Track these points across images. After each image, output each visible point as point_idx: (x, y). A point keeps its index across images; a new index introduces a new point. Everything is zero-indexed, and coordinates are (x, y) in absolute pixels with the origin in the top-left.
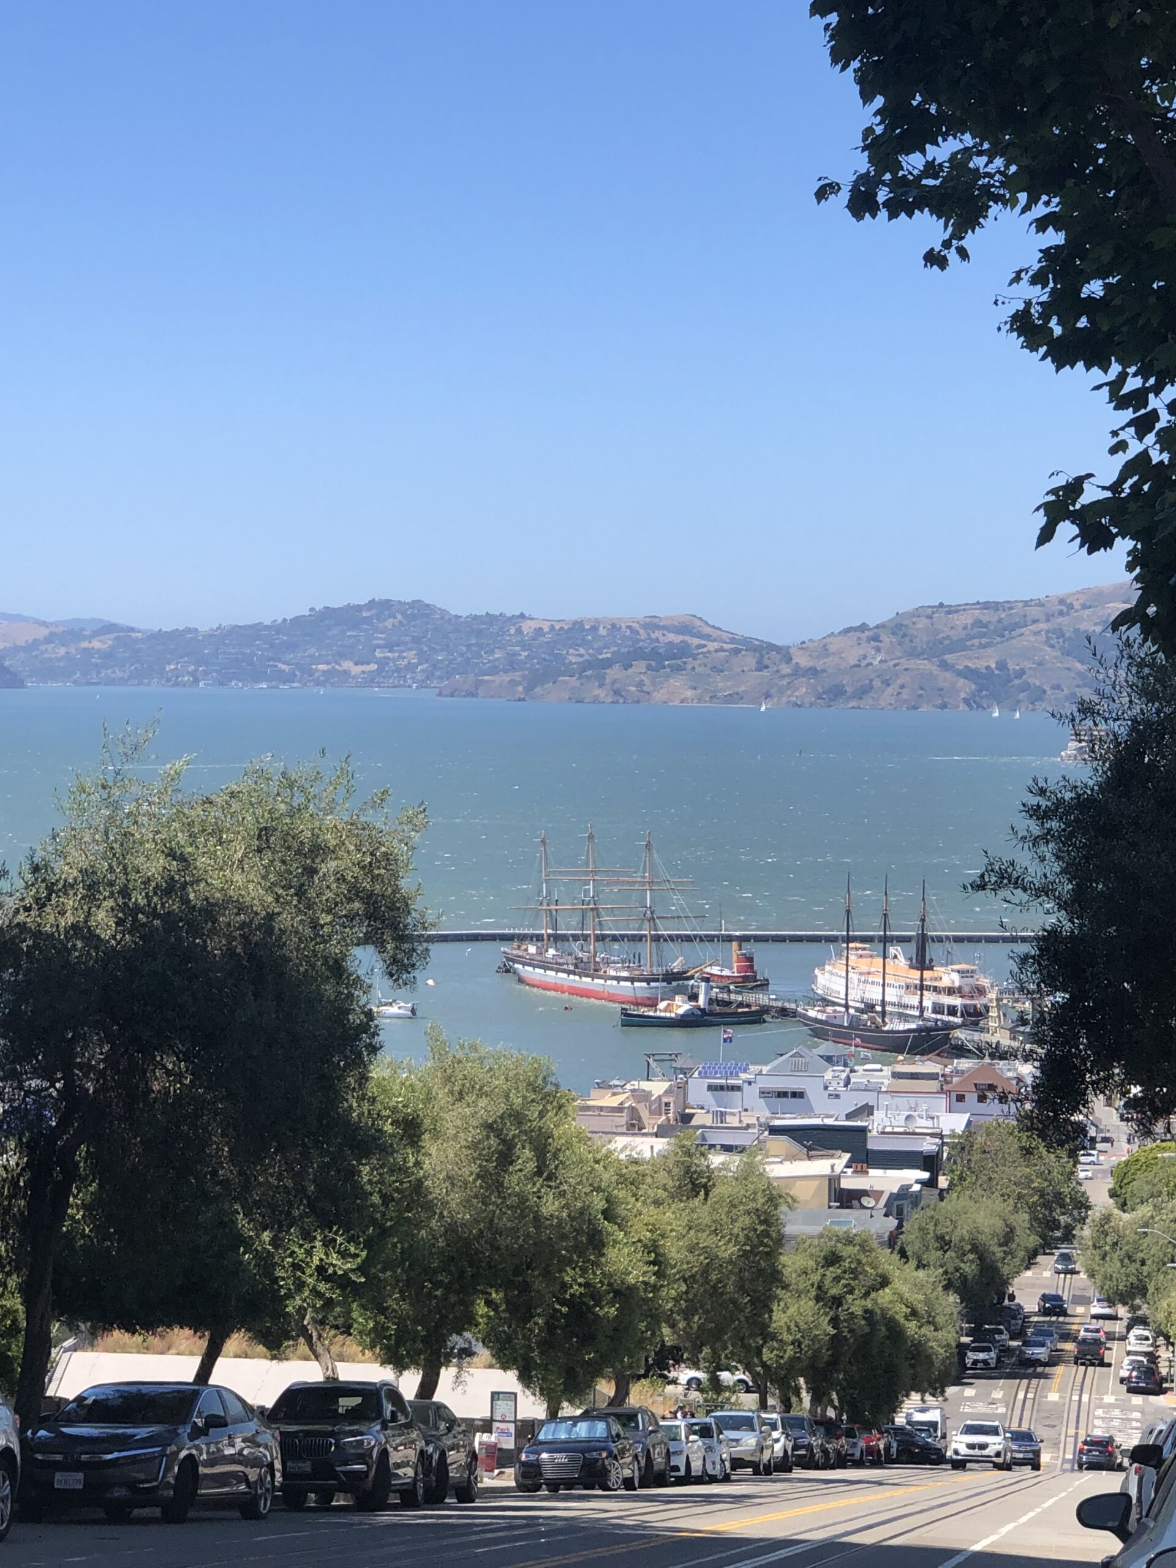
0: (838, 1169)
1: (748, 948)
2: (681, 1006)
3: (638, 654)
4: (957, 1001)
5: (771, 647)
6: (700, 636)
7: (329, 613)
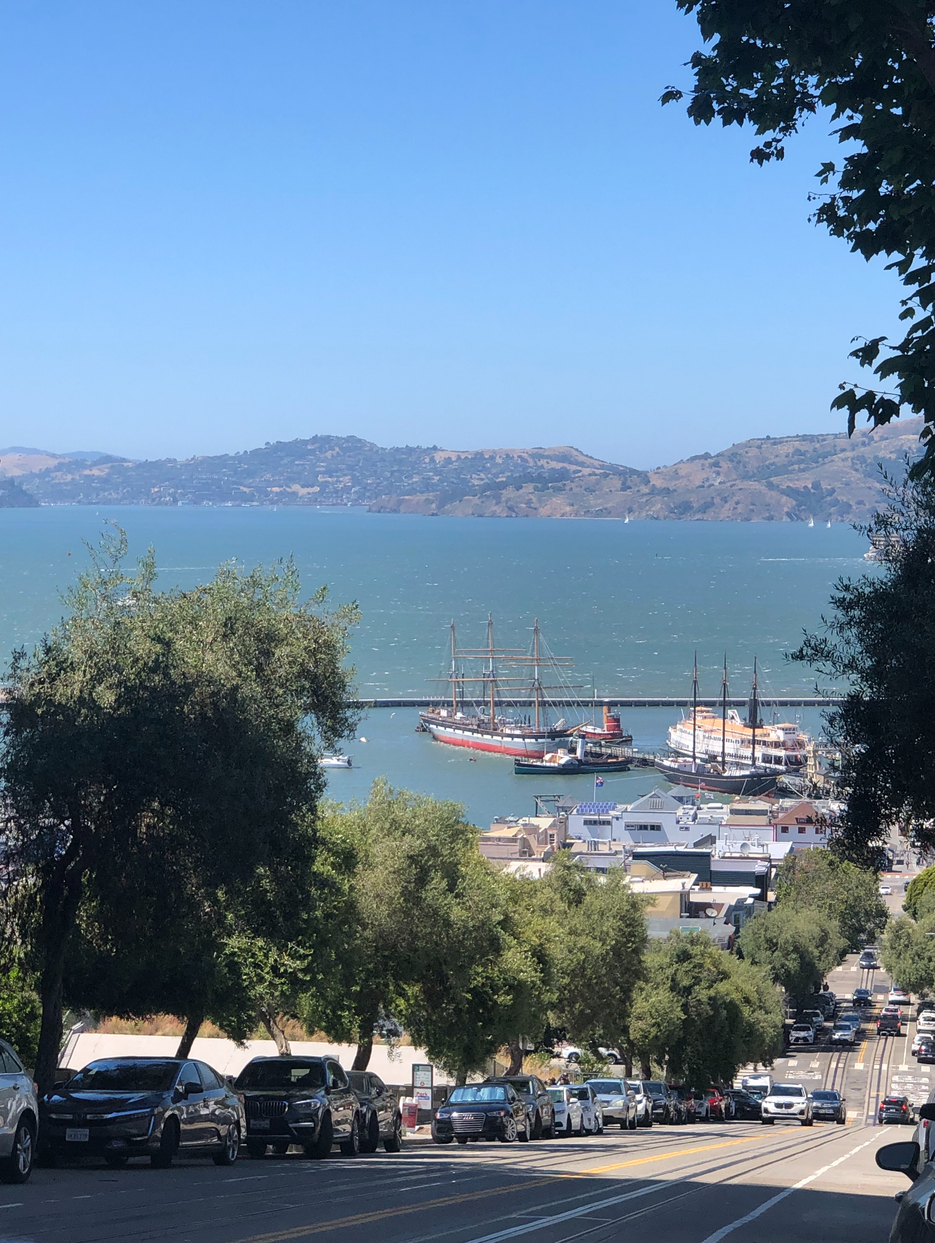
0: (688, 887)
1: (615, 711)
2: (563, 758)
3: (528, 478)
4: (781, 753)
5: (633, 472)
6: (577, 463)
7: (280, 446)
